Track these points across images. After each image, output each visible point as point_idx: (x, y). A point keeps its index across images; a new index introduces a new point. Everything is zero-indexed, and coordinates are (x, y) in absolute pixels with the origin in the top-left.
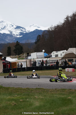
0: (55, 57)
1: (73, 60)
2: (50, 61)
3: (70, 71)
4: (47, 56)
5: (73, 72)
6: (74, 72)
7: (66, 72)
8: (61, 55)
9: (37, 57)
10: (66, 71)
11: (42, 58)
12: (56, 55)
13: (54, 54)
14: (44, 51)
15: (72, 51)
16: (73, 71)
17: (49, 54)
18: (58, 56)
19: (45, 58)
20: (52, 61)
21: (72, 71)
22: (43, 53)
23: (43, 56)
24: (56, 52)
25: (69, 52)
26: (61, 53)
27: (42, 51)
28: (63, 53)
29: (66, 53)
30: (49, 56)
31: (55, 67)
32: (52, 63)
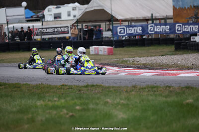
0: (53, 20)
2: (47, 28)
3: (100, 53)
4: (32, 17)
5: (109, 55)
6: (112, 55)
7: (93, 55)
8: (69, 15)
9: (7, 20)
10: (92, 53)
11: (20, 22)
12: (54, 14)
13: (50, 13)
14: (24, 4)
15: (102, 4)
16: (110, 53)
17: (34, 12)
18: (60, 17)
19: (28, 21)
20: (52, 30)
21: (106, 53)
22: (23, 9)
23: (23, 17)
24: (57, 8)
25: (92, 7)
26: (69, 10)
27: (20, 6)
28: (74, 9)
29: (86, 9)
30: (38, 17)
31: (62, 44)
32: (54, 34)
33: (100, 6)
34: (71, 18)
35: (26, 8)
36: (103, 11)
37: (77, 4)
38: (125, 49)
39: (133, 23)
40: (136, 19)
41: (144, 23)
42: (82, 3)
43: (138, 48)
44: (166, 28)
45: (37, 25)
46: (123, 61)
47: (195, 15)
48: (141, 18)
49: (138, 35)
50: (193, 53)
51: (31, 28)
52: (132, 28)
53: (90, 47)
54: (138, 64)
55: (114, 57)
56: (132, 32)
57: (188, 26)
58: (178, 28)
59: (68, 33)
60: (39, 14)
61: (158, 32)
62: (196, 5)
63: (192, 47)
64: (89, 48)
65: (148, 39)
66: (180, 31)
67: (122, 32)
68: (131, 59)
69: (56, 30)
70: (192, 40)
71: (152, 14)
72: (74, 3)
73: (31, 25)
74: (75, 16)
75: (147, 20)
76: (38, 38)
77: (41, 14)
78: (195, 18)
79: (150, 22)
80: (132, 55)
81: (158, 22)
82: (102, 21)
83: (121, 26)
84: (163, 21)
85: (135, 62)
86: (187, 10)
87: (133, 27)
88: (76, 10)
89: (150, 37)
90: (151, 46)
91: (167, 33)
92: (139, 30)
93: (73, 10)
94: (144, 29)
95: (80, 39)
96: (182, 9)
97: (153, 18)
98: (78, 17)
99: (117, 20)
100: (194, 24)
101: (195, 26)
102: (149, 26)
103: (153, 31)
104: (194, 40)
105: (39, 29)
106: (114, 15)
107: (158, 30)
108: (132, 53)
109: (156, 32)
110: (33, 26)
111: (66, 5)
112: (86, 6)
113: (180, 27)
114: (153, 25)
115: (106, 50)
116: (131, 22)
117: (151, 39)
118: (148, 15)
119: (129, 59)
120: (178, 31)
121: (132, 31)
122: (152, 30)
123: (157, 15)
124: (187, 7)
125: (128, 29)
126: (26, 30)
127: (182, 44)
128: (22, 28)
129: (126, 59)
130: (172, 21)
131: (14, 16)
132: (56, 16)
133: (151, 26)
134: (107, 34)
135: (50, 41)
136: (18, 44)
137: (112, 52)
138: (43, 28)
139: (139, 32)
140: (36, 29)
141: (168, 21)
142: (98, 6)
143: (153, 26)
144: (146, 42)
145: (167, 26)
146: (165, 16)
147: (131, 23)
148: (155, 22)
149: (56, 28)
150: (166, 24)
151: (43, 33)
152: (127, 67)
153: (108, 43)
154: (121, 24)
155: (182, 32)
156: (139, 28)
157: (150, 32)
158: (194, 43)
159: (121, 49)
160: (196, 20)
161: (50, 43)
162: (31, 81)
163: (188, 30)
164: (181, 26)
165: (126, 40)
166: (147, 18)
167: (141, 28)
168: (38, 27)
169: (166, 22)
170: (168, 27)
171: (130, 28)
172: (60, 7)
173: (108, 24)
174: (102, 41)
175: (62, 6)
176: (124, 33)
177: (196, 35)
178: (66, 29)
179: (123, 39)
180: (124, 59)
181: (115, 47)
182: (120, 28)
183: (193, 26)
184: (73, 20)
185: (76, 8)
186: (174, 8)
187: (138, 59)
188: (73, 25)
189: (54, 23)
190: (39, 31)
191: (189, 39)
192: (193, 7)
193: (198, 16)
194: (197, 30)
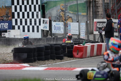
47: (6, 14)
62: (7, 5)
70: (3, 36)
78: (6, 17)
101: (5, 24)
104: (5, 36)
158: (4, 38)
160: (7, 18)
177: (6, 31)
192: (4, 7)
193: (9, 15)
194: (7, 27)
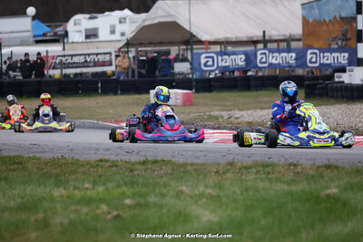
0: (84, 40)
1: (168, 53)
2: (72, 56)
4: (44, 35)
5: (184, 105)
6: (191, 105)
8: (113, 32)
11: (23, 43)
12: (86, 30)
13: (78, 28)
14: (31, 11)
16: (187, 102)
17: (49, 26)
18: (96, 36)
19: (38, 42)
20: (82, 59)
21: (179, 102)
22: (29, 19)
23: (29, 34)
24: (90, 18)
25: (155, 18)
26: (112, 23)
27: (24, 13)
28: (122, 21)
29: (144, 21)
30: (55, 34)
31: (100, 85)
32: (84, 67)
33: (170, 16)
34: (117, 37)
35: (34, 18)
36: (174, 26)
37: (127, 12)
38: (214, 94)
39: (230, 48)
40: (234, 40)
41: (250, 48)
42: (137, 10)
43: (238, 94)
44: (290, 58)
45: (55, 49)
46: (211, 117)
47: (343, 34)
48: (245, 39)
49: (238, 70)
50: (338, 103)
51: (43, 54)
52: (226, 57)
53: (151, 91)
54: (238, 123)
55: (192, 109)
56: (227, 64)
57: (329, 54)
58: (312, 58)
59: (111, 65)
60: (57, 29)
61: (275, 64)
62: (344, 15)
63: (337, 91)
64: (148, 93)
65: (255, 78)
66: (316, 62)
67: (210, 63)
68: (225, 114)
69: (88, 60)
70: (336, 80)
71: (264, 32)
72: (122, 9)
73: (42, 49)
74: (123, 34)
75: (255, 43)
76: (56, 73)
77: (61, 29)
78: (343, 40)
79: (260, 46)
80: (227, 106)
81: (274, 46)
82: (172, 43)
83: (206, 53)
84: (283, 45)
85: (232, 119)
86: (327, 25)
87: (229, 54)
88: (125, 22)
89: (260, 74)
90: (261, 90)
91: (290, 66)
92: (240, 60)
93: (120, 22)
94: (250, 59)
95: (133, 76)
96: (319, 23)
97: (267, 38)
98: (129, 35)
99: (201, 42)
100: (340, 50)
101: (343, 54)
102: (259, 53)
103: (265, 63)
104: (341, 80)
105: (58, 56)
106: (194, 33)
107: (274, 61)
108: (228, 103)
109: (271, 65)
110: (47, 51)
111: (107, 13)
112: (143, 16)
113: (314, 56)
114: (266, 51)
115: (180, 97)
116: (226, 45)
117: (262, 78)
118: (256, 33)
119: (221, 113)
120: (311, 62)
121: (227, 62)
122: (264, 60)
123: (274, 33)
124: (327, 20)
125: (220, 58)
126: (33, 58)
127: (319, 86)
128: (27, 55)
129: (217, 113)
130: (300, 45)
131: (12, 32)
132: (89, 34)
133: (262, 54)
134: (182, 68)
135: (79, 78)
136: (19, 84)
137: (190, 101)
138: (64, 56)
139: (240, 64)
140: (53, 57)
141: (294, 44)
142: (164, 16)
143: (265, 54)
144: (252, 83)
145: (291, 54)
146: (288, 35)
147: (225, 48)
148: (269, 45)
149: (89, 55)
150: (289, 50)
151: (65, 64)
152: (218, 128)
153: (183, 83)
154: (207, 48)
155: (317, 64)
156: (240, 56)
157: (260, 65)
158: (339, 85)
159: (207, 94)
160: (344, 43)
161: (78, 82)
162: (42, 152)
163: (329, 62)
164: (316, 54)
165: (216, 79)
166: (255, 39)
167: (243, 57)
168: (56, 54)
169: (289, 46)
170: (294, 55)
171: (224, 57)
172: (96, 18)
173: (184, 50)
174: (173, 81)
175: (99, 15)
176: (213, 65)
177: (343, 70)
178: (107, 58)
179: (211, 76)
180: (212, 114)
181: (196, 92)
182: (207, 57)
183: (338, 54)
184: (120, 41)
185: (125, 19)
186: (305, 21)
187: (237, 113)
188: (119, 49)
189: (85, 45)
190: (57, 61)
191: (331, 77)
192: (339, 19)
193: (348, 36)
194: (346, 62)
